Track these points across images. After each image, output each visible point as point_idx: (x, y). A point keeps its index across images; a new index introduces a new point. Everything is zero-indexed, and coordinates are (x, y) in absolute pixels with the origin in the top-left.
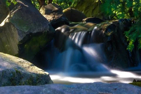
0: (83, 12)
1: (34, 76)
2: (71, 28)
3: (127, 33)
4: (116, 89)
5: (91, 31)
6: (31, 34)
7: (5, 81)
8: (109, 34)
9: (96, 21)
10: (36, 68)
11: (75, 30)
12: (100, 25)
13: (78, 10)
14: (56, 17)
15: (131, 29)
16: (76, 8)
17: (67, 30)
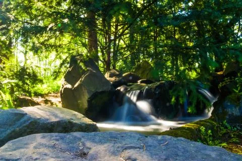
0: (140, 75)
1: (83, 125)
2: (128, 87)
3: (171, 91)
4: (123, 136)
5: (143, 90)
6: (97, 92)
7: (60, 129)
8: (157, 92)
9: (147, 82)
10: (87, 119)
11: (132, 89)
12: (150, 85)
13: (135, 74)
14: (117, 79)
15: (174, 88)
16: (134, 72)
17: (126, 89)
